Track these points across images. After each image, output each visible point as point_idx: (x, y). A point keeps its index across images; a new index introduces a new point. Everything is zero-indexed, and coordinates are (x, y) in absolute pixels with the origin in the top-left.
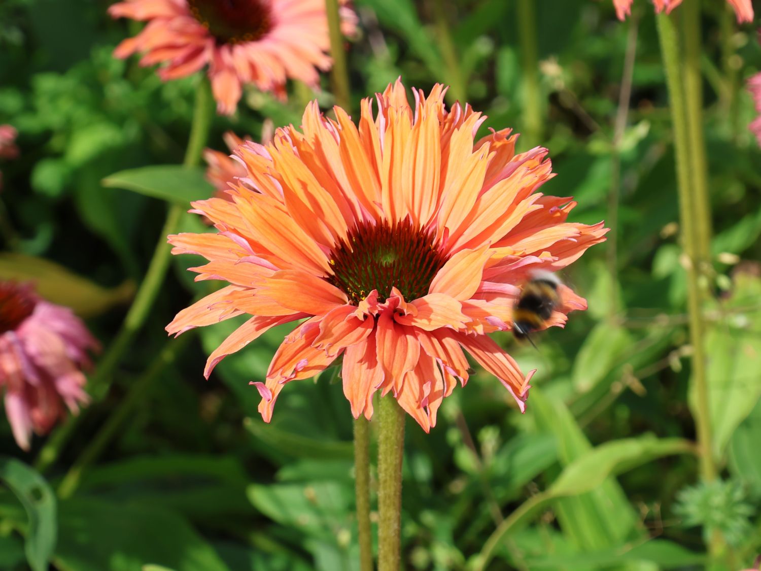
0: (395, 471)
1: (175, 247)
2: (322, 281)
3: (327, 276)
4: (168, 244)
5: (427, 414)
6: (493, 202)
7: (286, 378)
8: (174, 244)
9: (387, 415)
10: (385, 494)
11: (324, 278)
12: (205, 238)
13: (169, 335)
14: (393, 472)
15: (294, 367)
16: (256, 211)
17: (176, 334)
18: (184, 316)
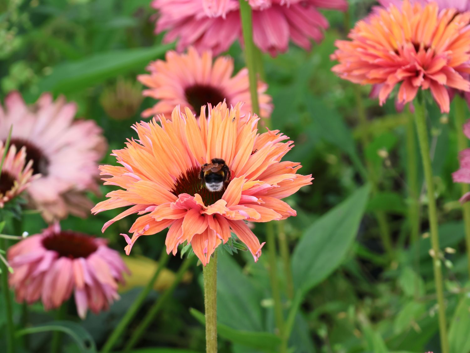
0: (212, 303)
1: (101, 171)
2: (170, 193)
3: (172, 191)
4: (99, 170)
5: (206, 257)
6: (258, 160)
7: (139, 233)
8: (101, 170)
9: (207, 271)
10: (208, 316)
11: (171, 191)
12: (117, 168)
13: (92, 213)
14: (211, 304)
15: (144, 228)
16: (138, 153)
17: (95, 213)
18: (101, 205)
